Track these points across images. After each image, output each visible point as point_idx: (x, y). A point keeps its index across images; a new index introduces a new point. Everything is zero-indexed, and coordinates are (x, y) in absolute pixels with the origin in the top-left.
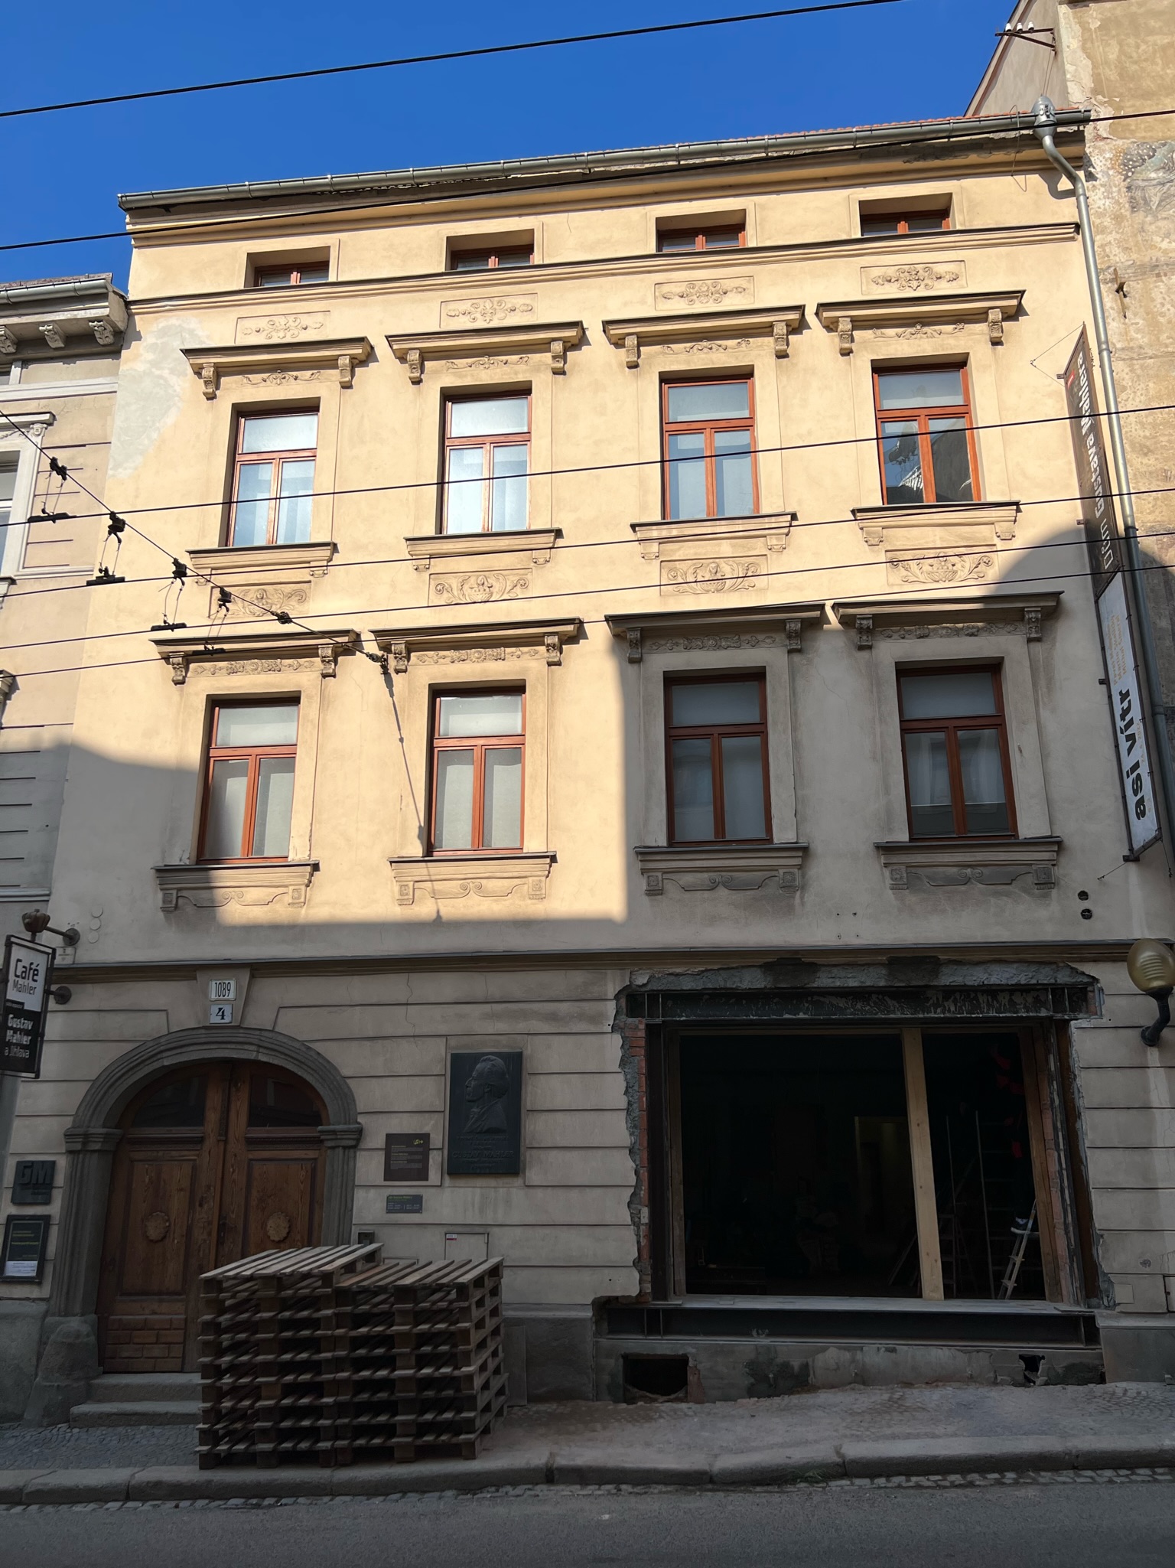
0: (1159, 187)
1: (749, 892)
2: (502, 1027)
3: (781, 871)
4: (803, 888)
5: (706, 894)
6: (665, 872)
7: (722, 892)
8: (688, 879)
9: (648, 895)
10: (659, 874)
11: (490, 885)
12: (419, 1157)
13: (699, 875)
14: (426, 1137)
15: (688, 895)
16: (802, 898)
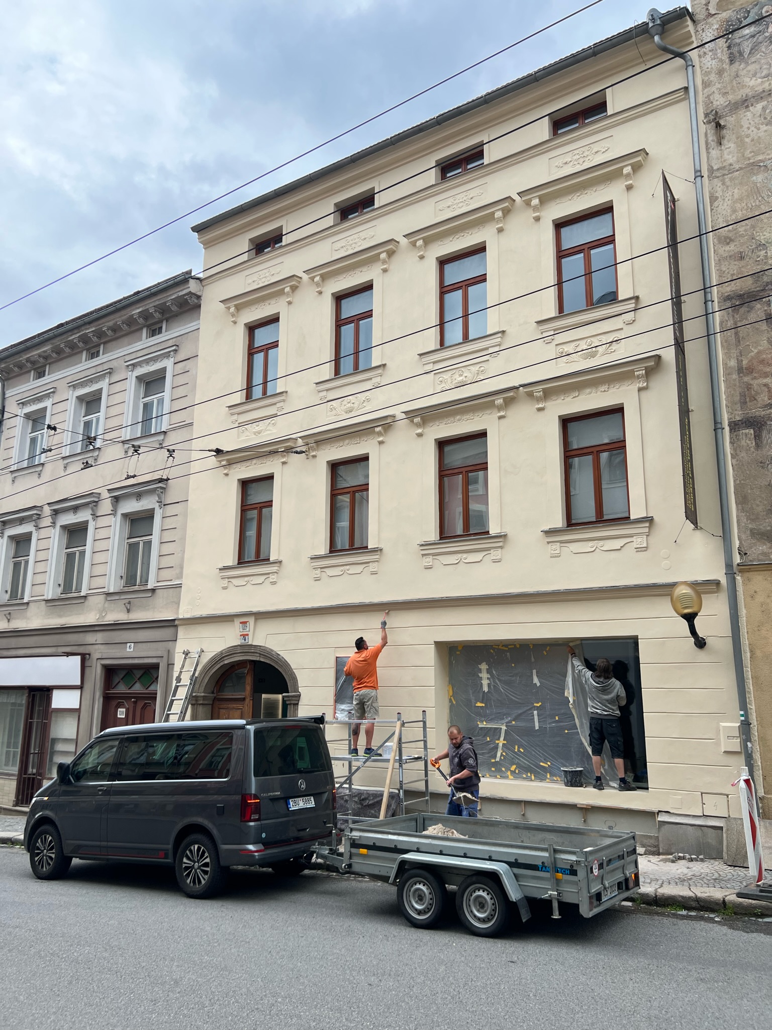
0: (751, 39)
1: (477, 564)
3: (492, 551)
4: (504, 559)
5: (455, 566)
6: (435, 555)
9: (426, 568)
10: (431, 556)
11: (354, 568)
15: (446, 567)
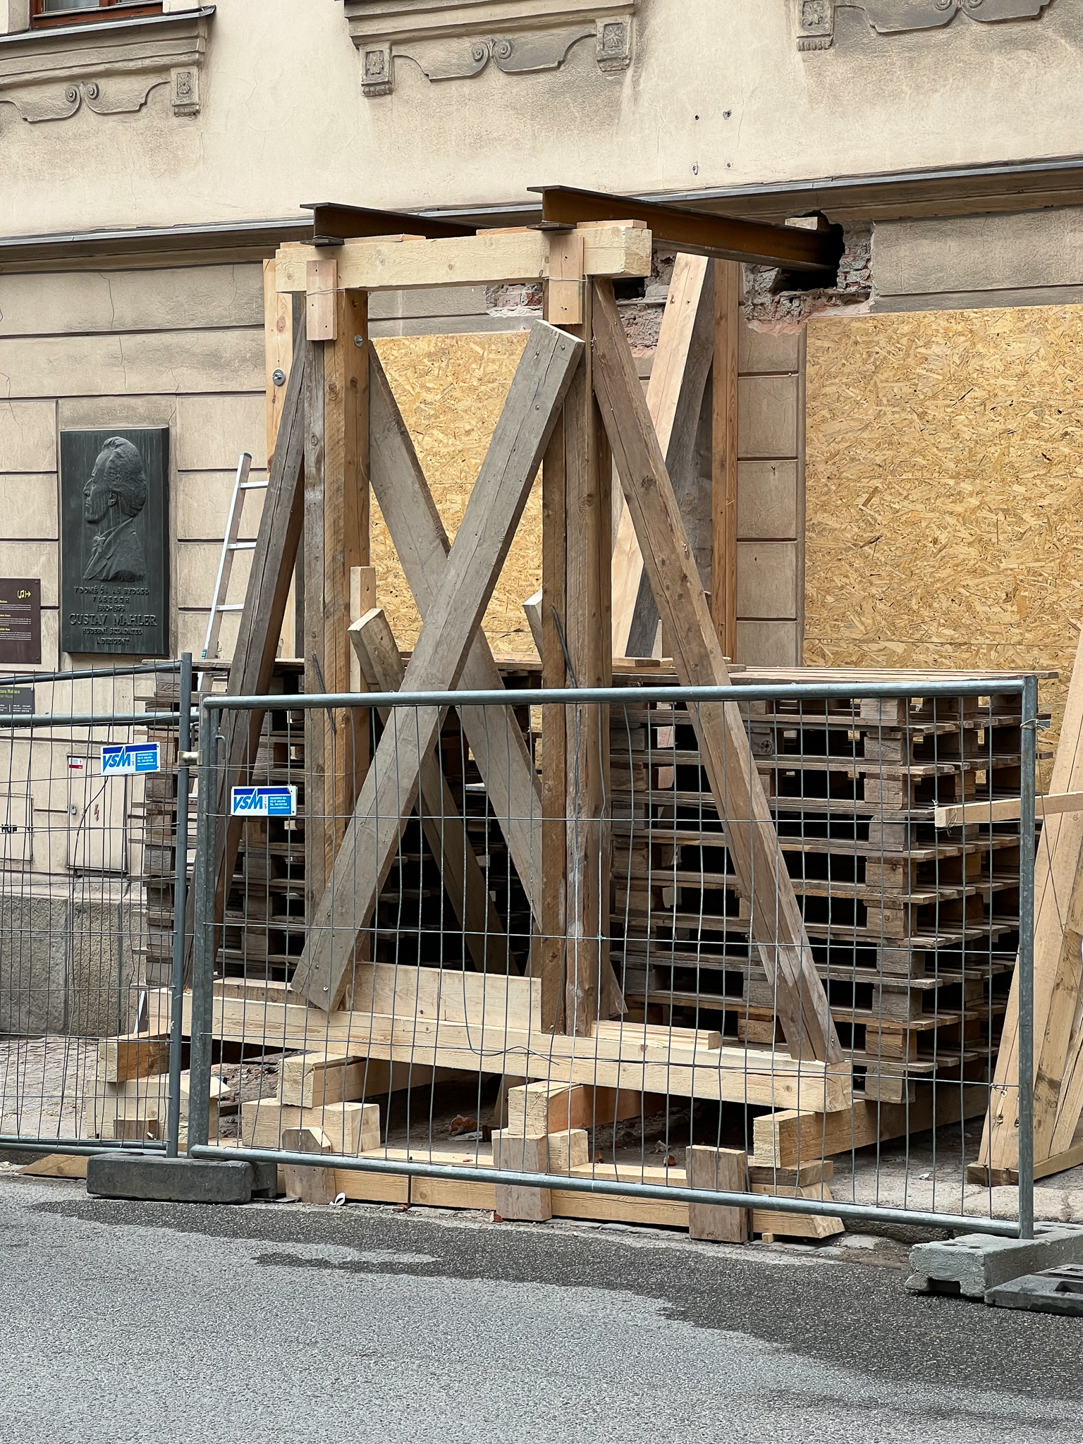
1: (542, 78)
2: (136, 381)
3: (600, 23)
4: (639, 58)
5: (467, 87)
6: (398, 40)
7: (495, 78)
8: (435, 54)
9: (368, 95)
10: (385, 47)
11: (113, 89)
12: (25, 621)
13: (455, 44)
14: (33, 585)
15: (436, 90)
16: (636, 83)
